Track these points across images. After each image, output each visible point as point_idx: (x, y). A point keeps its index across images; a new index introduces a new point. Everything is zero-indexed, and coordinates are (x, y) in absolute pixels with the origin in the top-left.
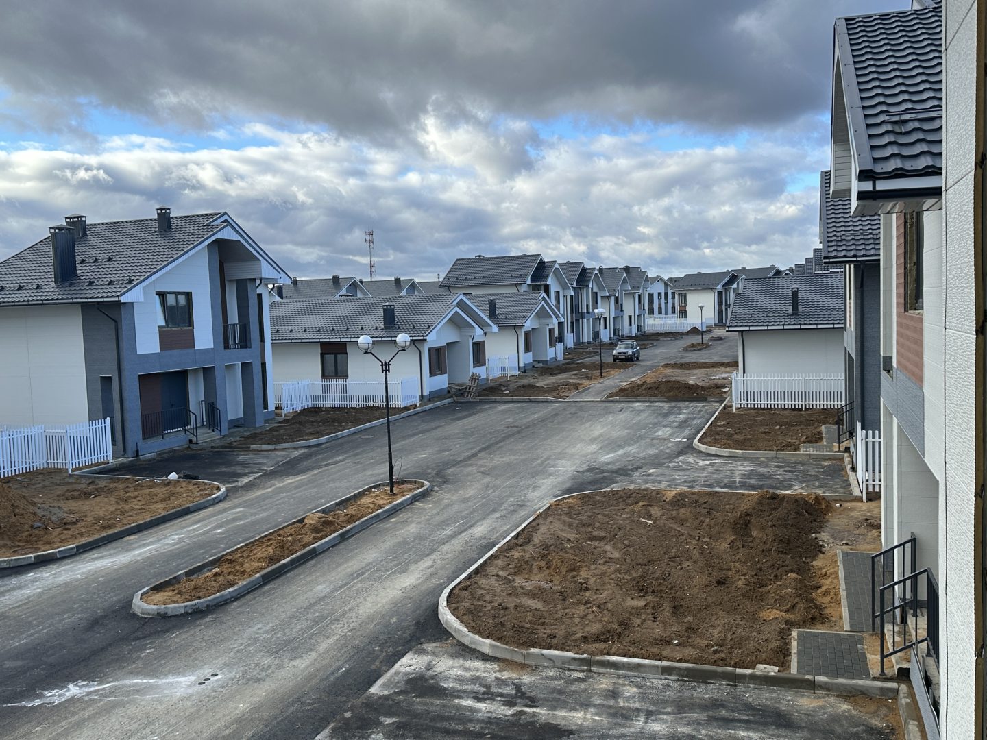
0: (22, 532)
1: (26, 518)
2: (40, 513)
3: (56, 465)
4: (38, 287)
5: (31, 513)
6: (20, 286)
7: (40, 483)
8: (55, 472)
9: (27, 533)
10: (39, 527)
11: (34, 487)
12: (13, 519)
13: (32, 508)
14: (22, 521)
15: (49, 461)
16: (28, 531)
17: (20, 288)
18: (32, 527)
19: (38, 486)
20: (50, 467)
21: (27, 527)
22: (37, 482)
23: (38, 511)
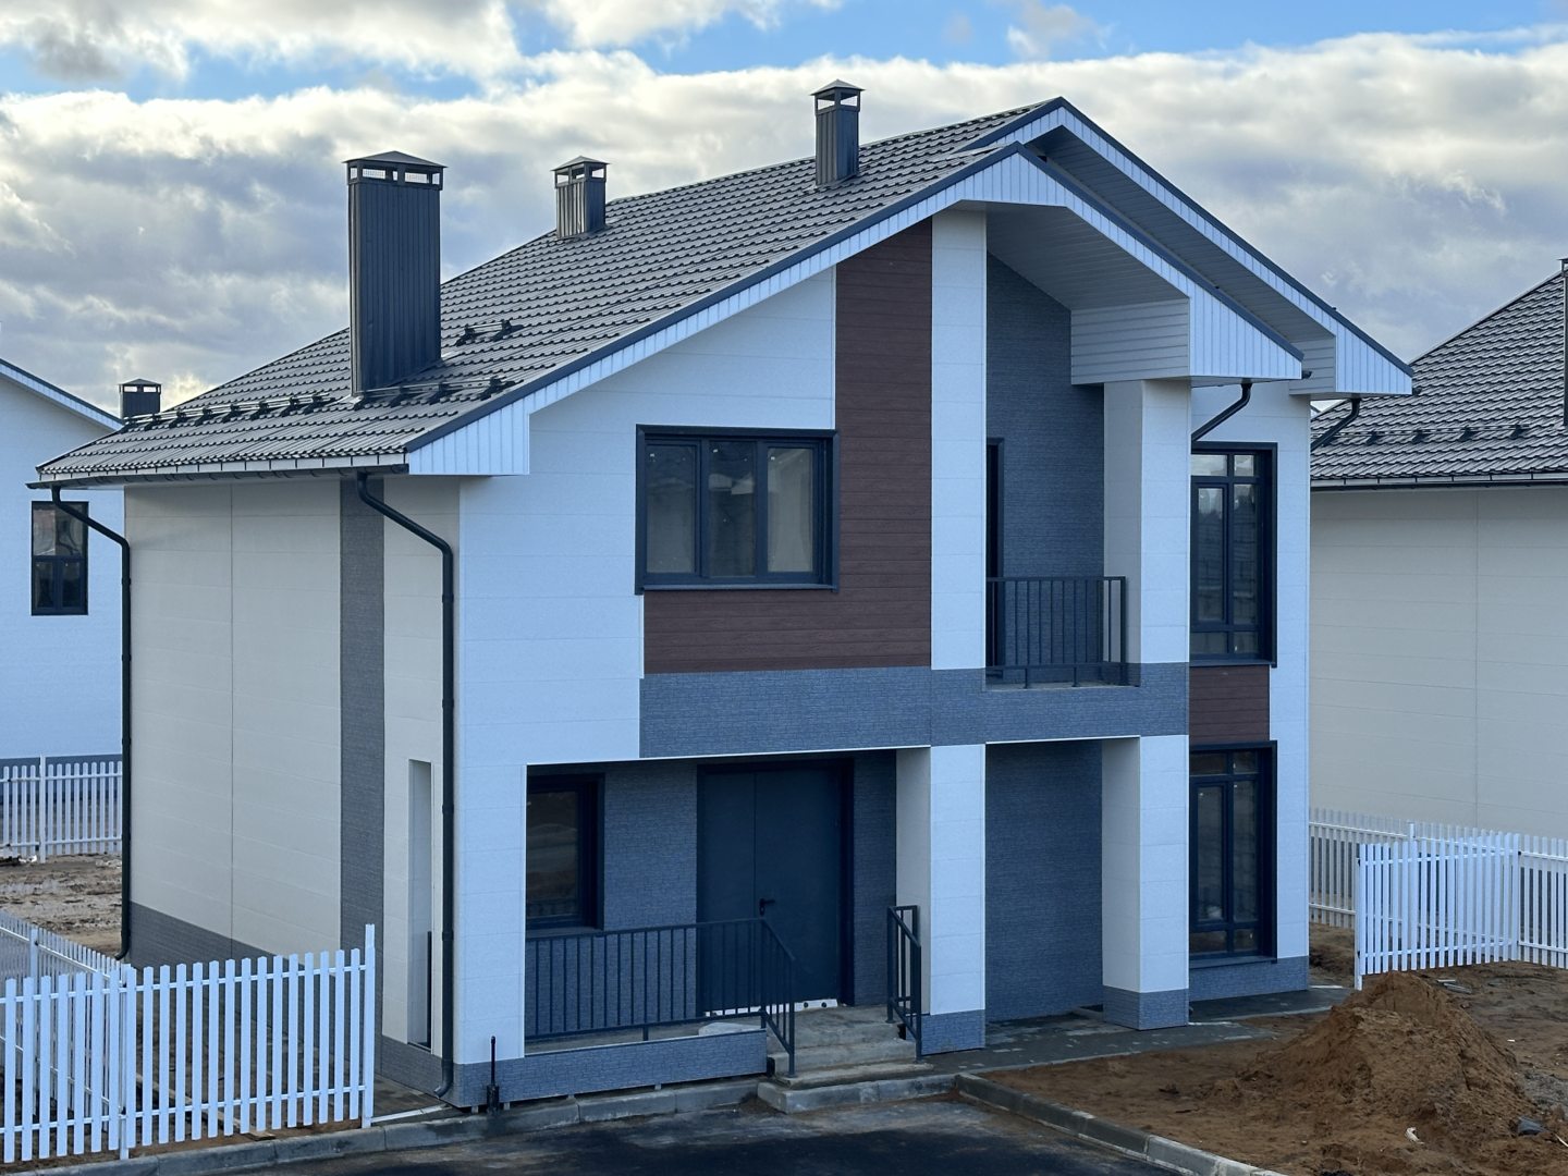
0: (1489, 1139)
1: (1497, 1096)
2: (1532, 1090)
3: (1545, 955)
4: (1519, 432)
5: (1509, 1086)
6: (1467, 429)
7: (1499, 1003)
8: (1538, 976)
9: (1503, 1143)
10: (1535, 1133)
11: (1484, 1011)
12: (1464, 1095)
13: (1508, 1072)
14: (1487, 1105)
15: (1526, 942)
16: (1504, 1136)
17: (1468, 435)
18: (1513, 1127)
19: (1499, 1010)
20: (1527, 959)
21: (1500, 1125)
22: (1490, 998)
23: (1528, 1085)
